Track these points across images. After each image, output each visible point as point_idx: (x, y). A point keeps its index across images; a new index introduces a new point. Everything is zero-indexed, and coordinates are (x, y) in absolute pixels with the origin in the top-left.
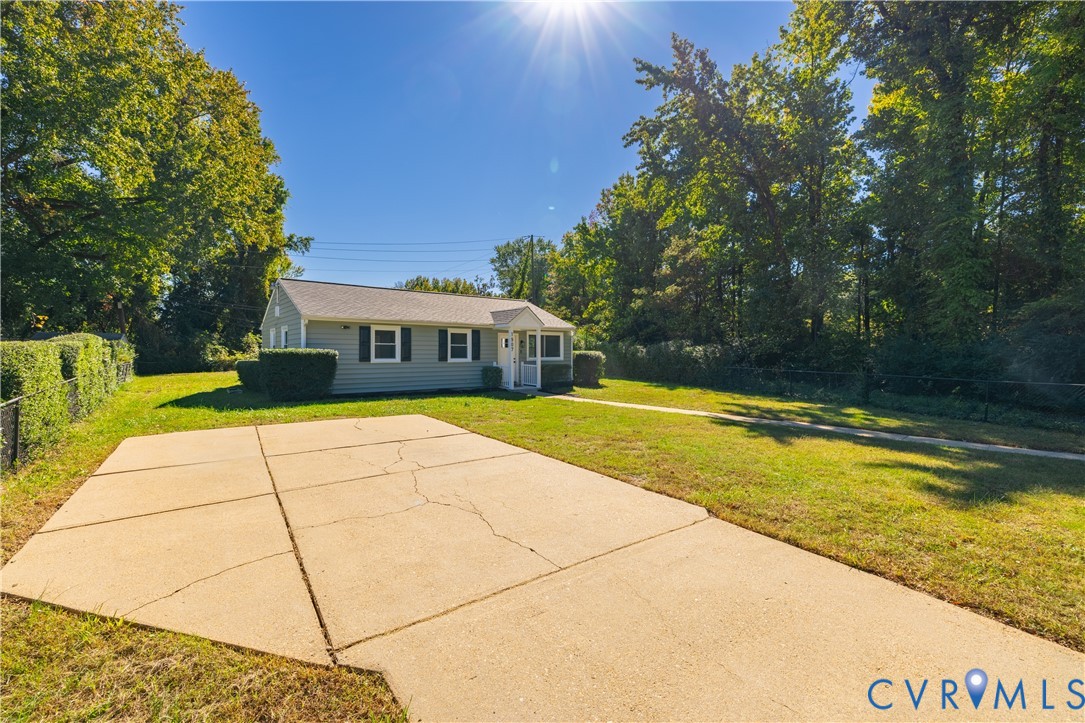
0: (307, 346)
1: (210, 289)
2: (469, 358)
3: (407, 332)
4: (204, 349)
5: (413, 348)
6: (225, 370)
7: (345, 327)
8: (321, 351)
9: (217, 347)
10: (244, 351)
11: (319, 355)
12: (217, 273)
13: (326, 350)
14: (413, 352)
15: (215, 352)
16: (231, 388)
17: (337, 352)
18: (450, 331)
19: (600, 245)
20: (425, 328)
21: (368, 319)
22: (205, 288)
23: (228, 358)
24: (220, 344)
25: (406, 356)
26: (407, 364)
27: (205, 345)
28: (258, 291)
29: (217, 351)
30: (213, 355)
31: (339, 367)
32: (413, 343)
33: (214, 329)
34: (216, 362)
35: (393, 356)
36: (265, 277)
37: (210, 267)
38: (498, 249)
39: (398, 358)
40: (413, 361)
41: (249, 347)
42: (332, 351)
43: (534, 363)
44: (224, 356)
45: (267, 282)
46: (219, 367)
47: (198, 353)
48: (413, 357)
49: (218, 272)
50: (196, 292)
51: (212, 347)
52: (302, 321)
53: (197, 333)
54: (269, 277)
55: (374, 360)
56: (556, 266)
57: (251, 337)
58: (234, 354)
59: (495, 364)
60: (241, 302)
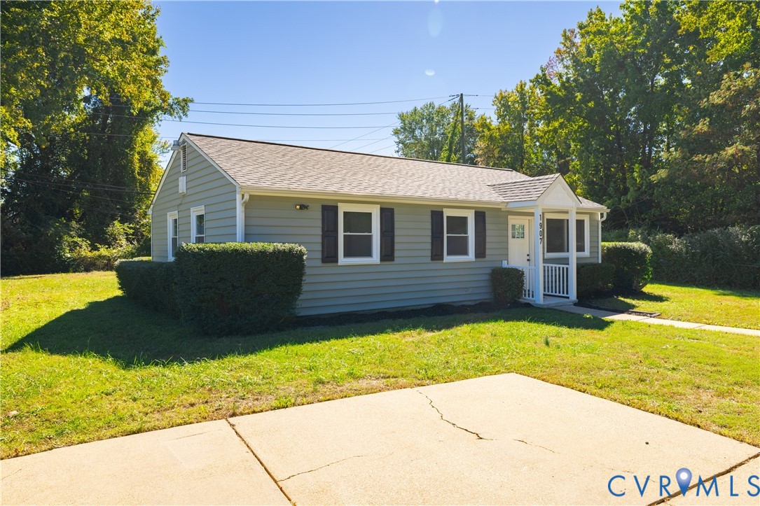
0: (248, 237)
1: (65, 166)
2: (471, 256)
3: (388, 214)
4: (60, 242)
5: (396, 239)
6: (87, 270)
7: (303, 207)
8: (280, 246)
9: (76, 239)
10: (109, 245)
11: (277, 254)
12: (74, 144)
13: (287, 246)
14: (397, 247)
15: (74, 246)
16: (110, 301)
17: (303, 249)
18: (447, 213)
19: (568, 100)
20: (414, 208)
21: (335, 193)
22: (58, 164)
23: (89, 254)
24: (79, 236)
25: (388, 254)
26: (389, 266)
27: (61, 238)
28: (125, 167)
29: (76, 244)
30: (71, 250)
31: (307, 271)
32: (397, 232)
33: (70, 217)
34: (74, 260)
35: (368, 253)
36: (133, 149)
37: (65, 136)
38: (402, 117)
39: (376, 257)
40: (397, 260)
41: (115, 239)
42: (297, 248)
43: (566, 261)
44: (85, 251)
45: (137, 156)
46: (78, 265)
47: (52, 249)
48: (396, 254)
49: (76, 143)
50: (48, 169)
51: (70, 240)
52: (238, 197)
53: (51, 222)
54: (138, 149)
55: (342, 260)
56: (487, 133)
57: (117, 227)
58: (97, 249)
59: (505, 264)
60: (104, 181)
